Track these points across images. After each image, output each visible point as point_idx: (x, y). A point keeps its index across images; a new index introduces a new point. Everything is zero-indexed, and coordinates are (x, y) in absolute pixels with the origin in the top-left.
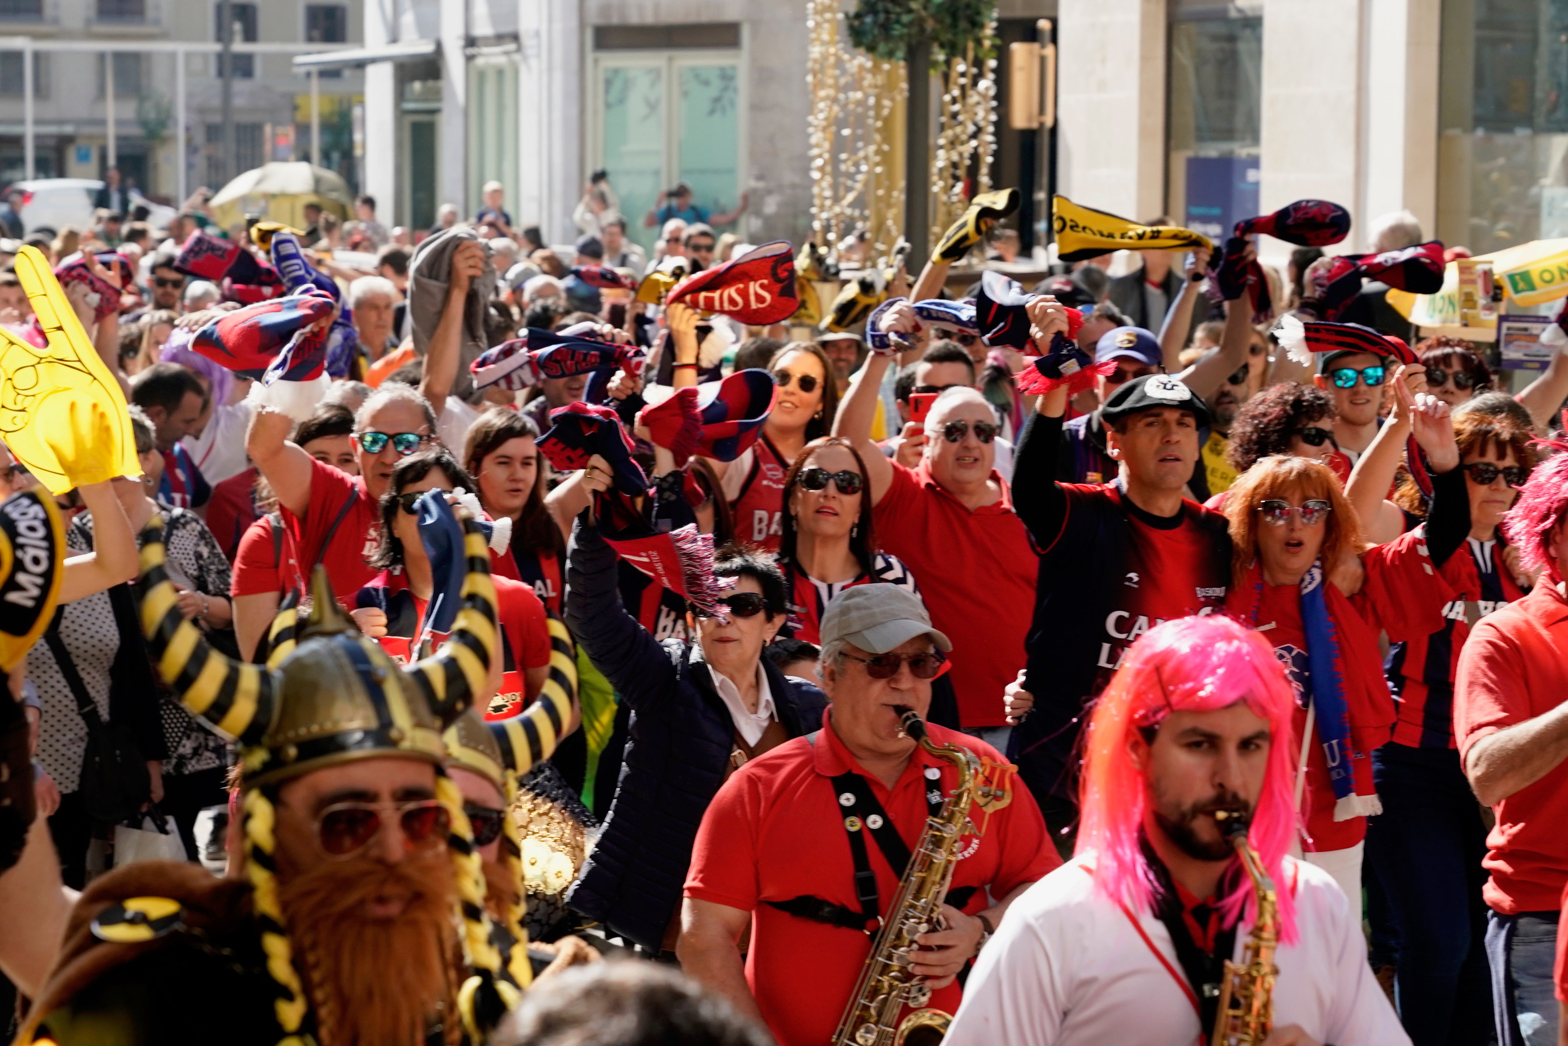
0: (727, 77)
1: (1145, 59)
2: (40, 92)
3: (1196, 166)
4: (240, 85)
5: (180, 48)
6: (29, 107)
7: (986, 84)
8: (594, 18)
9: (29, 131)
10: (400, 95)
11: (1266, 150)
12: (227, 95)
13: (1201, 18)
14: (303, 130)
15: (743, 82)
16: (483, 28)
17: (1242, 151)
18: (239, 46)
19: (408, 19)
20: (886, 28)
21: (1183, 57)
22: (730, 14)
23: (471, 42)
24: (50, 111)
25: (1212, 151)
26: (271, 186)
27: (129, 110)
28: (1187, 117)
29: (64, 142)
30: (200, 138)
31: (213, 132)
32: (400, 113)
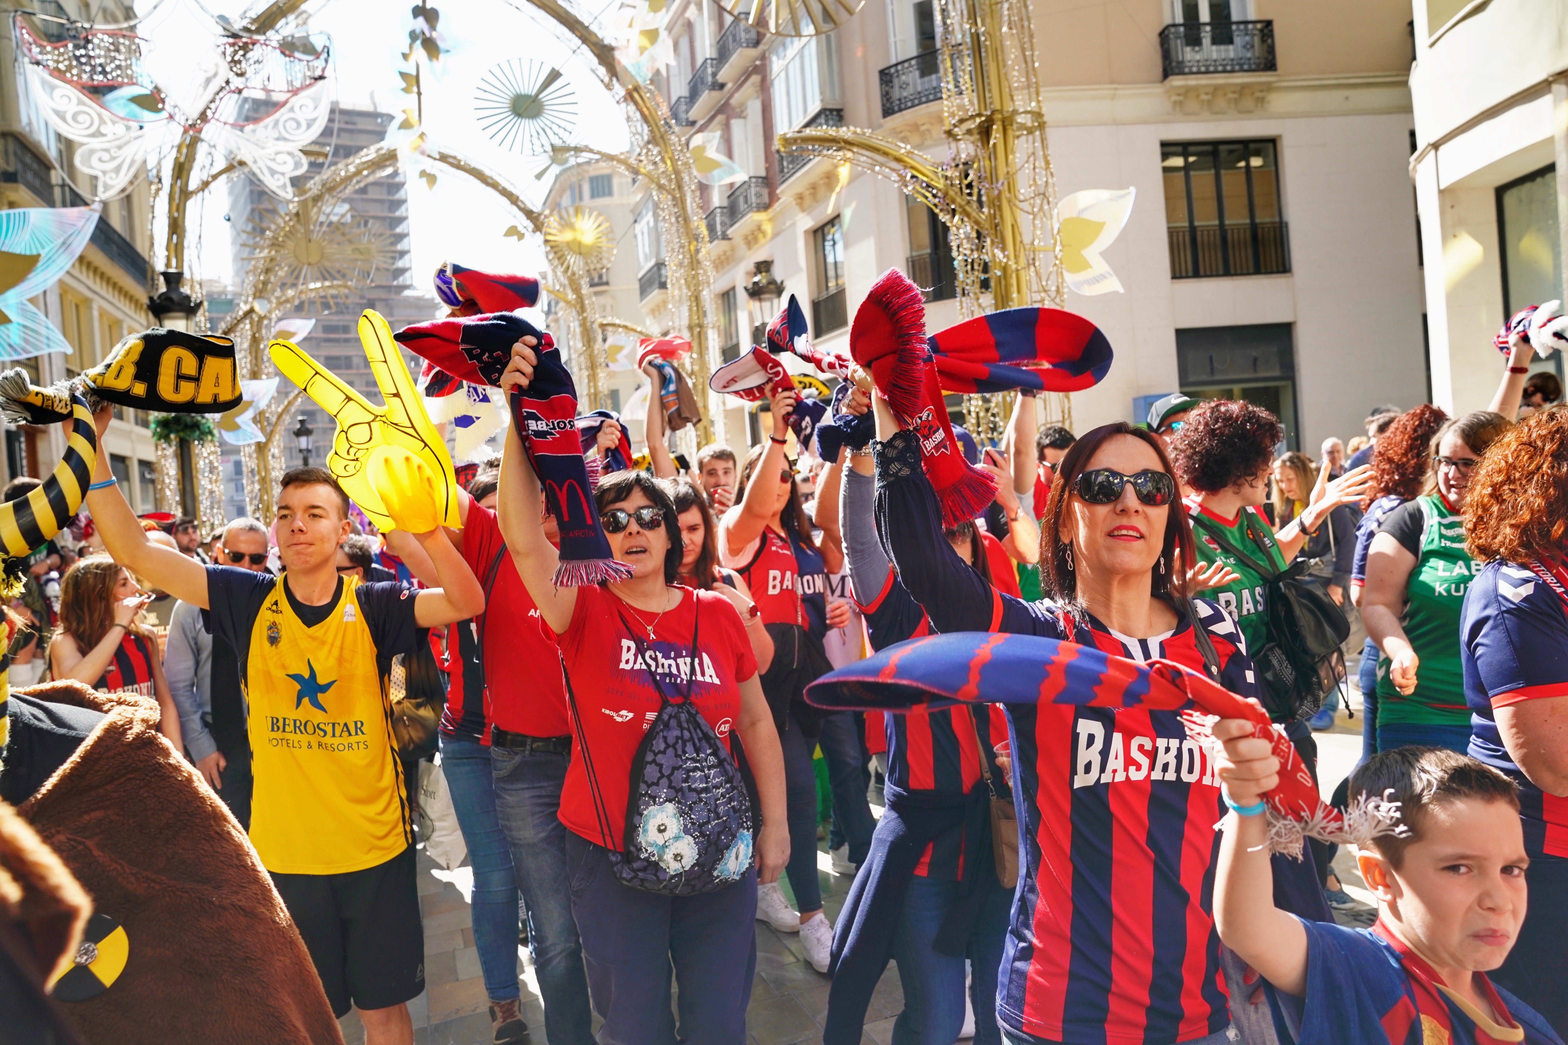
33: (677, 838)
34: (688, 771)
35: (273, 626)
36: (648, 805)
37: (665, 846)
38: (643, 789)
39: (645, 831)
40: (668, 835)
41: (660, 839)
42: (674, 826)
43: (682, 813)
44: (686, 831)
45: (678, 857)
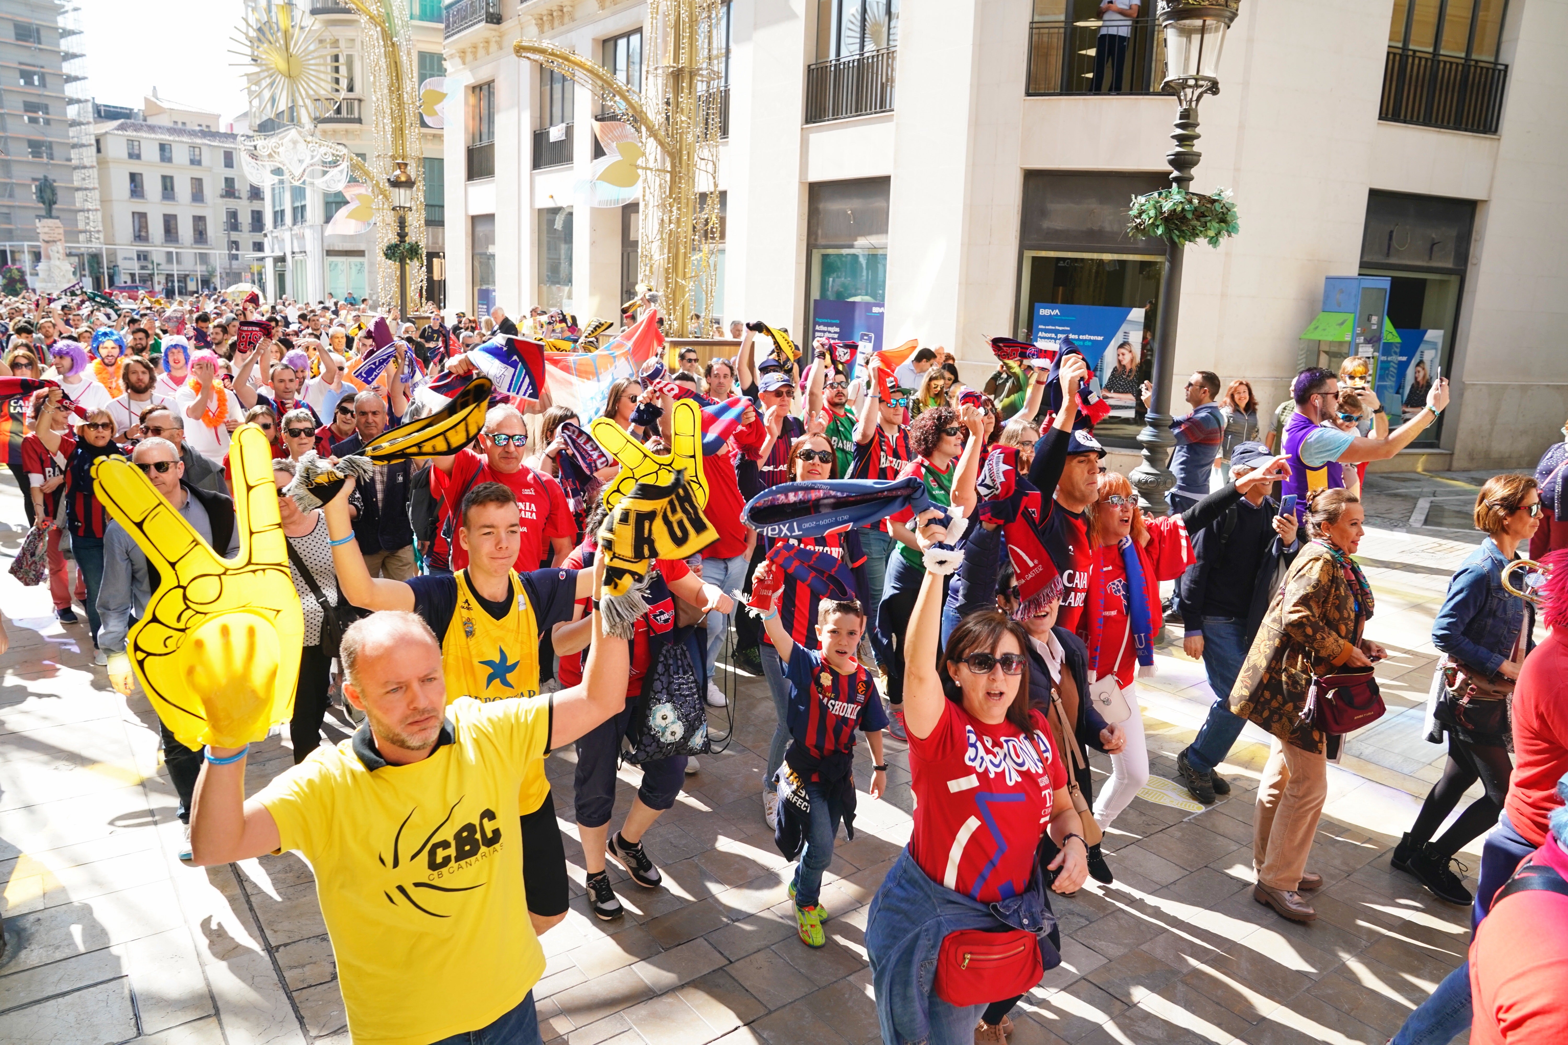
0: (362, 264)
1: (467, 264)
2: (178, 262)
3: (480, 291)
4: (234, 262)
5: (217, 252)
6: (175, 266)
7: (424, 268)
8: (326, 248)
9: (175, 273)
10: (275, 266)
11: (497, 288)
12: (231, 265)
13: (481, 254)
14: (253, 274)
15: (366, 265)
16: (296, 250)
17: (491, 287)
18: (234, 252)
19: (276, 247)
20: (393, 254)
21: (476, 264)
22: (362, 248)
23: (293, 253)
24: (181, 268)
25: (484, 287)
26: (240, 289)
27: (204, 268)
28: (478, 278)
29: (186, 276)
30: (224, 276)
31: (228, 274)
32: (275, 271)
33: (673, 723)
34: (680, 684)
35: (468, 622)
36: (655, 704)
37: (666, 727)
38: (652, 694)
39: (654, 718)
40: (667, 721)
41: (663, 723)
42: (671, 715)
43: (675, 708)
44: (679, 719)
45: (673, 733)
